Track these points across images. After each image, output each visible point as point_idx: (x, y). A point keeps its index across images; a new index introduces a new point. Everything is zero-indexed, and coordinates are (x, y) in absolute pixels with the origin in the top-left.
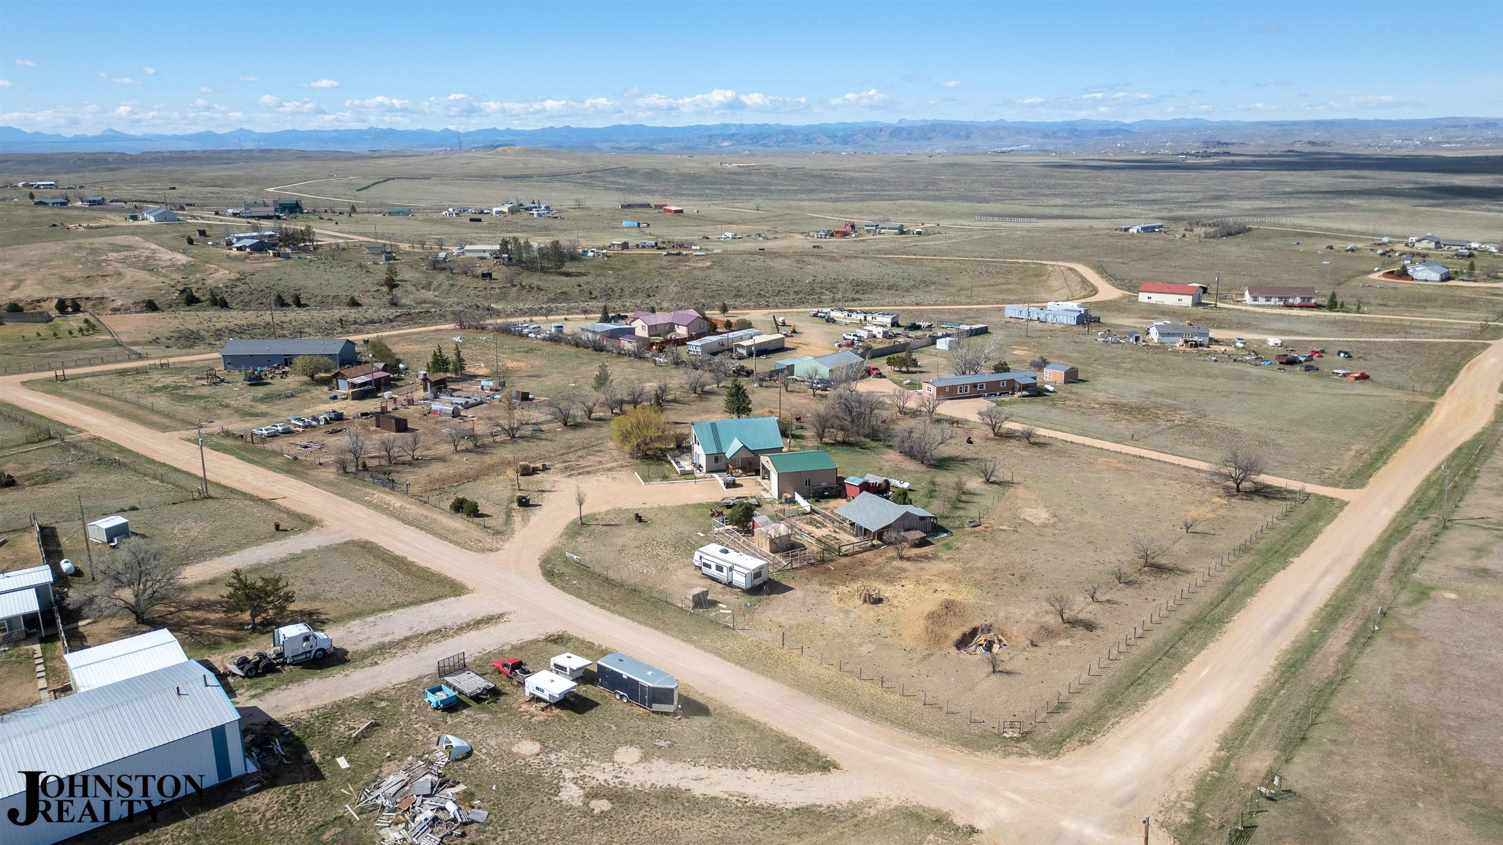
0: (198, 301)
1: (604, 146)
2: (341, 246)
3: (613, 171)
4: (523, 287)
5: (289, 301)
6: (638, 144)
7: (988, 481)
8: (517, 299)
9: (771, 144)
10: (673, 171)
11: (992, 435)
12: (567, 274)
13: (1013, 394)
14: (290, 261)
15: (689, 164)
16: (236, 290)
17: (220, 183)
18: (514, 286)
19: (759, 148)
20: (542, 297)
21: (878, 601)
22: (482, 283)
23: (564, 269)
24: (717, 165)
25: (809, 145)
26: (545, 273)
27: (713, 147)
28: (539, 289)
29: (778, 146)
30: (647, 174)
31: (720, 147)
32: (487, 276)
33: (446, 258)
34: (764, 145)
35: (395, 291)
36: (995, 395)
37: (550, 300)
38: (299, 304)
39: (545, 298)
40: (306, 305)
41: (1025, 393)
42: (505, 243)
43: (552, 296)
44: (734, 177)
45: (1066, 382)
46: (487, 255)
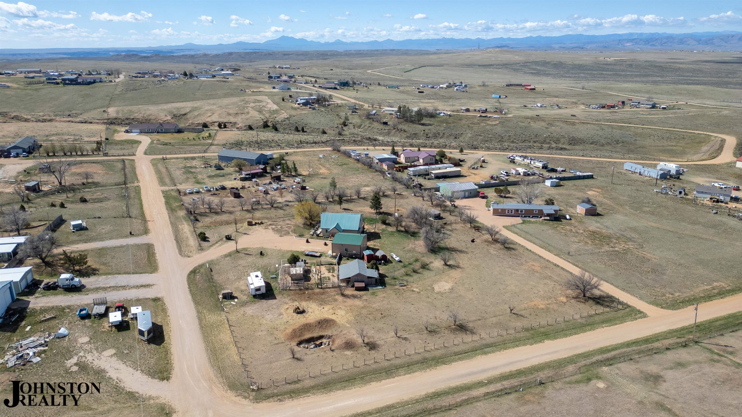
0: (269, 126)
1: (557, 46)
2: (339, 105)
3: (536, 63)
4: (398, 130)
5: (300, 129)
6: (576, 45)
7: (446, 264)
8: (393, 136)
9: (657, 44)
10: (570, 63)
11: (491, 240)
12: (423, 124)
13: (541, 217)
14: (314, 111)
15: (585, 58)
16: (284, 123)
17: (351, 67)
18: (394, 129)
19: (649, 47)
20: (404, 135)
21: (303, 312)
22: (382, 126)
23: (422, 122)
24: (602, 59)
25: (681, 46)
26: (413, 123)
27: (620, 46)
28: (405, 131)
29: (661, 45)
30: (555, 64)
31: (624, 46)
32: (385, 123)
33: (376, 113)
34: (653, 45)
35: (345, 128)
36: (529, 217)
37: (408, 137)
38: (303, 131)
39: (405, 136)
40: (306, 132)
41: (548, 218)
42: (400, 108)
43: (408, 135)
44: (605, 66)
45: (586, 215)
46: (393, 113)
